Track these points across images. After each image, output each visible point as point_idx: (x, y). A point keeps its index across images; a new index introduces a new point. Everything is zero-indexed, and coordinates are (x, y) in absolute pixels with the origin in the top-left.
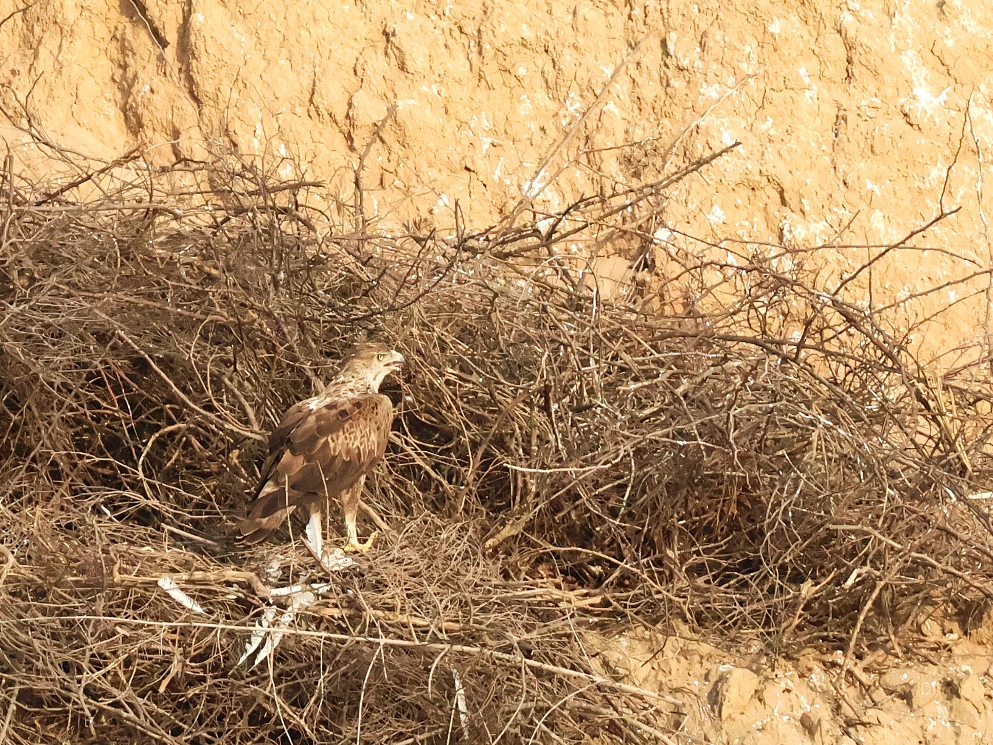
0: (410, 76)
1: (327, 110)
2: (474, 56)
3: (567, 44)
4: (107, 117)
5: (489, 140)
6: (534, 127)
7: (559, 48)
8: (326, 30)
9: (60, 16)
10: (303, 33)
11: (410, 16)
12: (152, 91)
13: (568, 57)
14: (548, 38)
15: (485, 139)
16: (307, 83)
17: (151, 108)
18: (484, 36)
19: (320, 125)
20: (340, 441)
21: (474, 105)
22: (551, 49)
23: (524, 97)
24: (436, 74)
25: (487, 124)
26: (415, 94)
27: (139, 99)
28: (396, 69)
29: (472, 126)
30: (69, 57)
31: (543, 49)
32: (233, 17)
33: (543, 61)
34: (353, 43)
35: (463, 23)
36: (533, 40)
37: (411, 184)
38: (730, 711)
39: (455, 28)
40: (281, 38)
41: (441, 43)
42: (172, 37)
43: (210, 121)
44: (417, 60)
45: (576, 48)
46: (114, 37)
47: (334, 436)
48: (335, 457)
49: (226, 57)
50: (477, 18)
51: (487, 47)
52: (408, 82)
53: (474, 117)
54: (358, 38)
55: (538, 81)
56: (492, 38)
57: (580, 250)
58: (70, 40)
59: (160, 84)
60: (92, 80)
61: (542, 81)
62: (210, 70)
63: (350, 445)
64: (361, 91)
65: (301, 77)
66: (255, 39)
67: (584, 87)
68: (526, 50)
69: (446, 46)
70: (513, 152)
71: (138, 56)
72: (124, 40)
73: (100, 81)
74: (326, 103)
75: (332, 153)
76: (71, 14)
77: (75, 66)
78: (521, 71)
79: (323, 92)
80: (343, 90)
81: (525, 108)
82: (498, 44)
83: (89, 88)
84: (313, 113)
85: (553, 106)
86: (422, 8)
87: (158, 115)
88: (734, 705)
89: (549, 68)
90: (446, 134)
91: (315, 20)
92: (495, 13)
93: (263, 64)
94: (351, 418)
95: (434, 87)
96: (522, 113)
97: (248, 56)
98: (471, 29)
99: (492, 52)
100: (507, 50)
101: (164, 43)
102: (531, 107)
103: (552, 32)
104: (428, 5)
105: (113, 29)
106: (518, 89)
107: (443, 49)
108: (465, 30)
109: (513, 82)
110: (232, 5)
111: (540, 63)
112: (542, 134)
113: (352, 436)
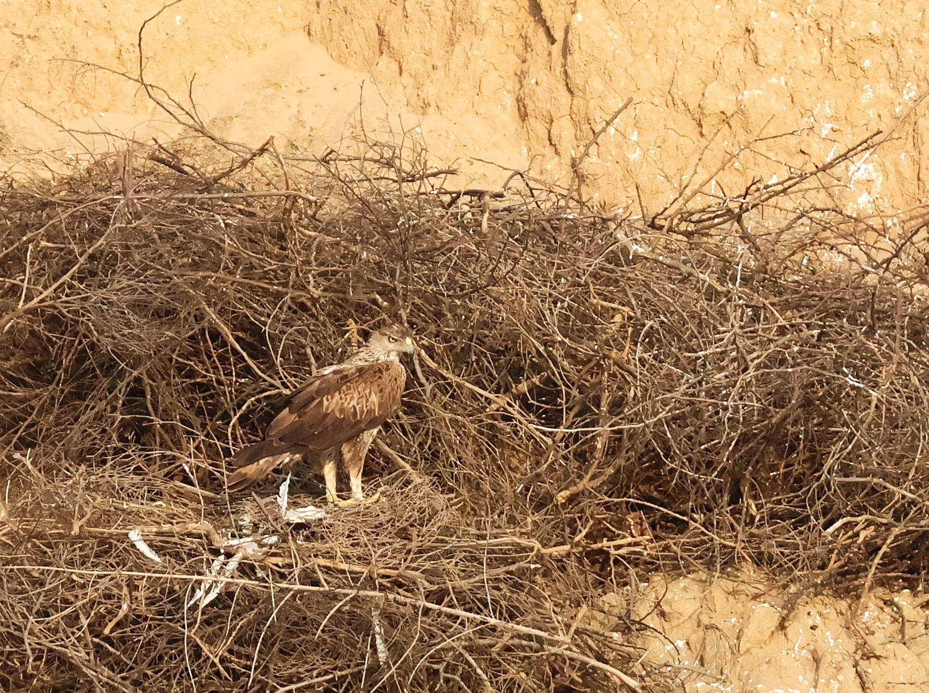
0: (761, 69)
1: (682, 100)
2: (825, 51)
3: (910, 38)
4: (504, 107)
5: (829, 126)
6: (871, 113)
7: (903, 42)
8: (693, 28)
9: (475, 16)
10: (671, 31)
11: (773, 14)
12: (537, 83)
13: (910, 51)
14: (895, 34)
15: (826, 125)
16: (668, 75)
17: (535, 99)
18: (835, 32)
19: (675, 113)
20: (334, 400)
21: (820, 94)
22: (896, 44)
23: (868, 86)
24: (788, 67)
25: (829, 111)
26: (763, 85)
27: (526, 91)
28: (752, 62)
29: (815, 113)
30: (476, 53)
31: (890, 44)
32: (610, 17)
33: (888, 54)
34: (716, 40)
35: (821, 20)
36: (881, 36)
37: (749, 166)
38: (748, 645)
39: (814, 25)
40: (651, 35)
41: (798, 39)
42: (559, 35)
43: (579, 110)
44: (770, 54)
45: (921, 42)
46: (521, 35)
47: (329, 397)
48: (327, 415)
49: (596, 53)
50: (834, 16)
51: (837, 42)
52: (759, 74)
53: (819, 105)
54: (721, 34)
55: (883, 72)
56: (843, 35)
57: (894, 225)
58: (480, 37)
59: (545, 77)
60: (496, 74)
61: (887, 71)
62: (582, 65)
63: (346, 404)
64: (715, 83)
65: (664, 70)
66: (627, 36)
67: (921, 77)
68: (873, 44)
69: (802, 42)
70: (850, 136)
71: (534, 52)
72: (526, 37)
73: (503, 74)
74: (680, 94)
75: (681, 138)
76: (484, 15)
77: (480, 62)
78: (867, 64)
79: (679, 83)
80: (699, 82)
81: (866, 97)
82: (847, 39)
83: (491, 80)
84: (670, 103)
85: (891, 94)
86: (788, 8)
87: (539, 104)
88: (752, 639)
89: (893, 61)
90: (787, 121)
91: (684, 19)
92: (848, 11)
93: (630, 59)
94: (349, 381)
95: (782, 79)
96: (864, 101)
97: (618, 52)
98: (826, 27)
99: (841, 47)
100: (855, 45)
101: (553, 41)
102: (872, 95)
103: (899, 28)
104: (793, 4)
105: (520, 27)
106: (862, 80)
107: (799, 45)
108: (822, 27)
109: (859, 73)
110: (611, 6)
111: (885, 56)
112: (878, 119)
113: (348, 397)
